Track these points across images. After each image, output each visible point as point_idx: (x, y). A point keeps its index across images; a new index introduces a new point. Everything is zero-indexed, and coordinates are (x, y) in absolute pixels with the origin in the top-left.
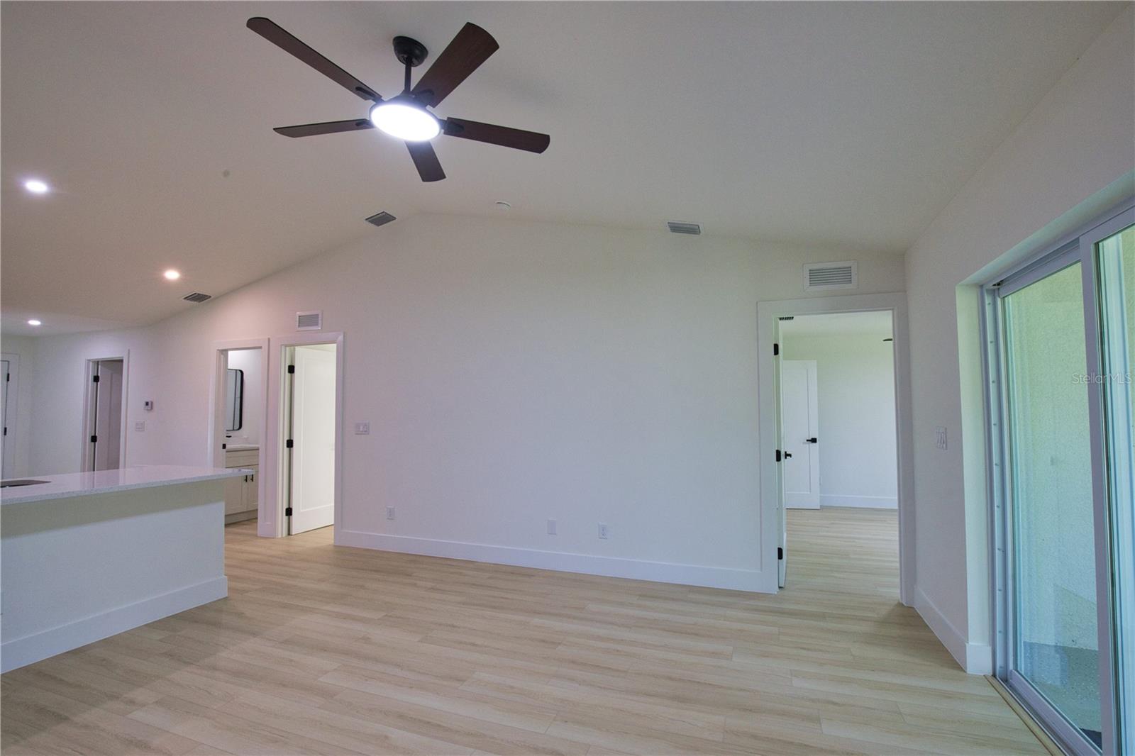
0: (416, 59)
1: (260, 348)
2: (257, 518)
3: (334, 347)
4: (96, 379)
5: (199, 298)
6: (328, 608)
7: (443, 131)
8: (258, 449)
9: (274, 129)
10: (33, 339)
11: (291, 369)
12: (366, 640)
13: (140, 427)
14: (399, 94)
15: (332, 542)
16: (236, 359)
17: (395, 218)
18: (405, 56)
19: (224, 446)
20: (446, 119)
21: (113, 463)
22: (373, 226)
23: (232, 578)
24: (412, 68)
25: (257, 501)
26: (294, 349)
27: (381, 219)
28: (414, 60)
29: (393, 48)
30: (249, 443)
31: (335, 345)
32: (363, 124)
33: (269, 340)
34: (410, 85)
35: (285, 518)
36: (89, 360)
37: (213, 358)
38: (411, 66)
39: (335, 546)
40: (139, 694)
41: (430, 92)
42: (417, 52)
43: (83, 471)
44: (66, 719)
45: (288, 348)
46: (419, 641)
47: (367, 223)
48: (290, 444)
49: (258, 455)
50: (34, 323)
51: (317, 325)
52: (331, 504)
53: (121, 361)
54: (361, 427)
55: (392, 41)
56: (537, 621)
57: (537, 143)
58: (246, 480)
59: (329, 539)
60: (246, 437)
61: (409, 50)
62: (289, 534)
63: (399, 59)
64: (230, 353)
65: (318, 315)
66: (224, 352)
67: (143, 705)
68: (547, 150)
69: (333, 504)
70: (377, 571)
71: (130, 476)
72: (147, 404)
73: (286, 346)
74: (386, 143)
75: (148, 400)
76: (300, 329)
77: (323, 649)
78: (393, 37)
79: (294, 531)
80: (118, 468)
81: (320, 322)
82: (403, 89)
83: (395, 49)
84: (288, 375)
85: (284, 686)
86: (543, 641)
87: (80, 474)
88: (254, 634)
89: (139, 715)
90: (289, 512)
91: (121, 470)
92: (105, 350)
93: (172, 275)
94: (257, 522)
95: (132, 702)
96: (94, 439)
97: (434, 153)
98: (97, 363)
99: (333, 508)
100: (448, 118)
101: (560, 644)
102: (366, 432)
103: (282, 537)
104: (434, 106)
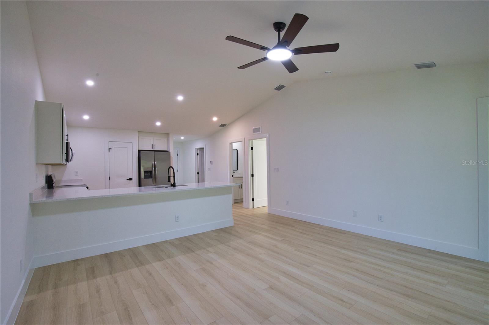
0: (282, 29)
1: (242, 141)
2: (243, 202)
3: (265, 139)
4: (198, 154)
5: (223, 126)
6: (264, 234)
7: (293, 54)
8: (242, 177)
9: (238, 68)
10: (182, 143)
11: (252, 148)
12: (276, 246)
13: (209, 169)
14: (276, 45)
15: (267, 212)
16: (235, 146)
17: (285, 86)
18: (278, 29)
19: (233, 176)
20: (294, 49)
21: (203, 181)
22: (277, 91)
23: (235, 220)
24: (281, 32)
25: (243, 196)
26: (253, 141)
27: (280, 88)
28: (281, 30)
29: (273, 27)
30: (241, 175)
31: (266, 138)
32: (265, 59)
33: (244, 138)
34: (280, 39)
35: (252, 202)
36: (196, 149)
37: (228, 145)
38: (280, 32)
39: (268, 213)
40: (210, 249)
41: (286, 41)
42: (282, 26)
43: (196, 182)
44: (194, 252)
45: (251, 141)
46: (294, 250)
47: (276, 90)
48: (253, 175)
49: (243, 179)
50: (182, 138)
51: (260, 131)
52: (266, 198)
53: (204, 148)
54: (276, 169)
55: (273, 25)
56: (344, 251)
57: (334, 48)
58: (240, 188)
59: (266, 210)
60: (239, 173)
61: (278, 26)
62: (253, 208)
63: (276, 31)
64: (233, 144)
65: (259, 128)
66: (231, 144)
67: (211, 252)
68: (338, 50)
69: (267, 198)
70: (282, 224)
71: (208, 184)
72: (211, 162)
73: (250, 140)
74: (274, 64)
75: (211, 161)
76: (255, 133)
77: (260, 246)
78: (274, 23)
79: (255, 207)
80: (204, 182)
81: (260, 130)
82: (278, 42)
83: (274, 28)
84: (251, 150)
85: (248, 255)
86: (345, 259)
87: (195, 183)
88: (240, 238)
89: (210, 254)
90: (253, 200)
91: (205, 182)
92: (199, 145)
93: (215, 119)
94: (243, 203)
95: (208, 251)
96: (198, 173)
97: (292, 62)
98: (198, 149)
99: (267, 200)
100: (295, 49)
101: (352, 262)
102: (278, 171)
103: (251, 209)
104: (288, 46)
